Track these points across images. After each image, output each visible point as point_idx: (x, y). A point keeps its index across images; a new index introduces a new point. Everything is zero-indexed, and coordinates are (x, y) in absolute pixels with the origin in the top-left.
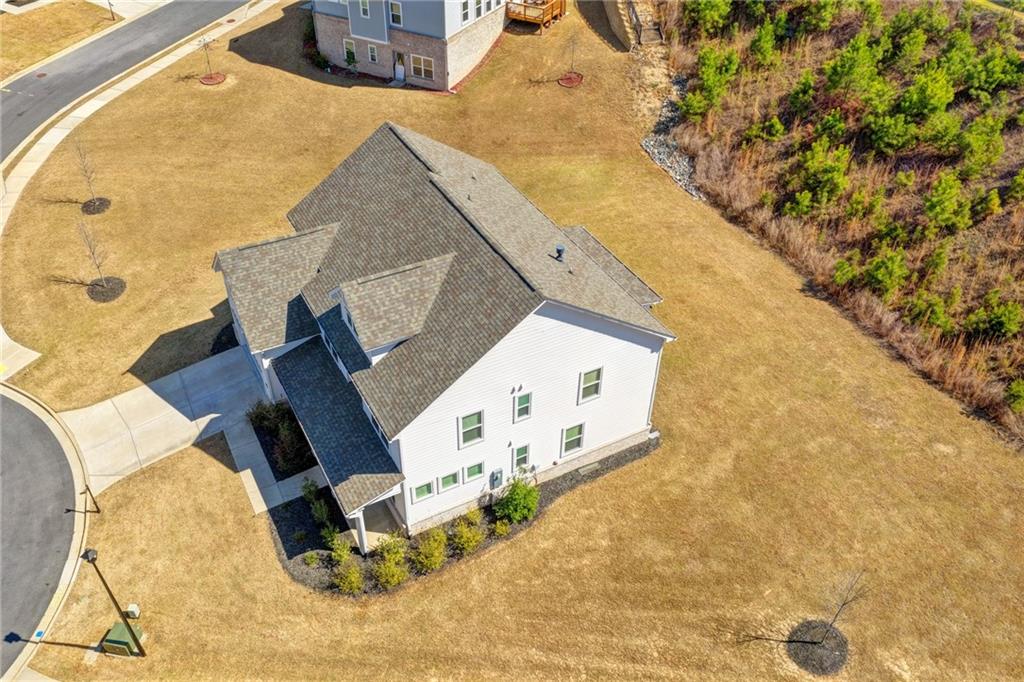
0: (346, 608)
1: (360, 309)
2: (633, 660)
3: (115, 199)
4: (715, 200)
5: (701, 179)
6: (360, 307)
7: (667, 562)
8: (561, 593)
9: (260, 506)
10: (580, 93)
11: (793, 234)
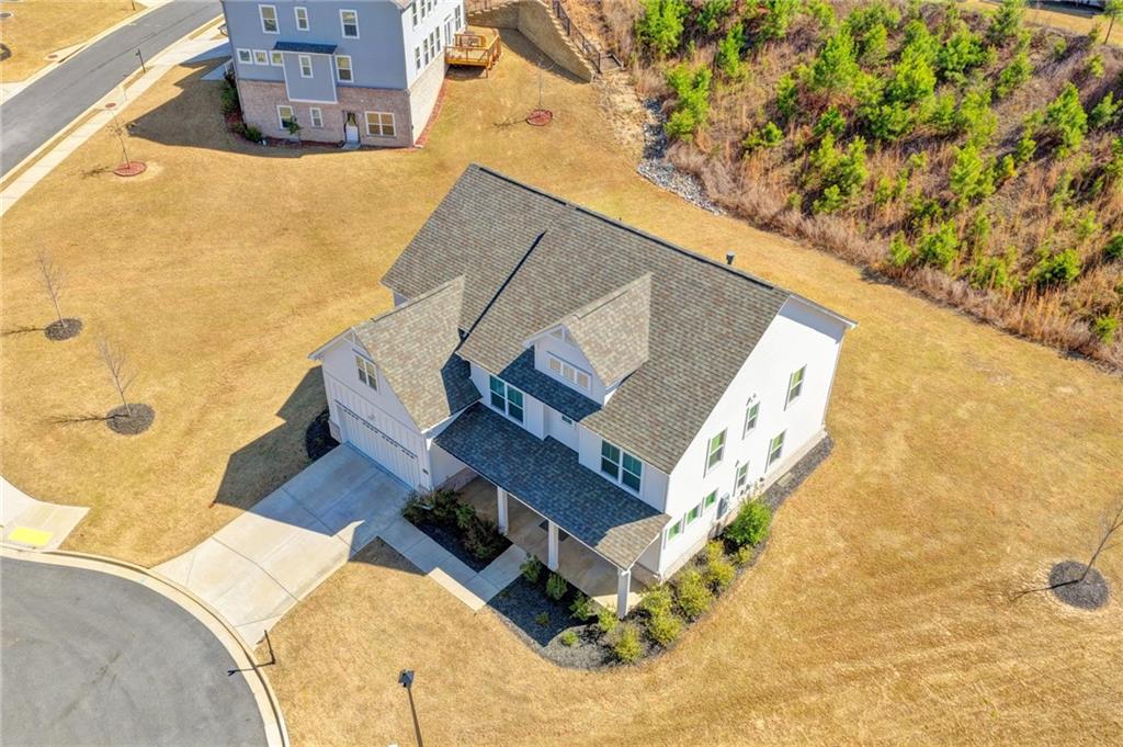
0: (630, 678)
1: (590, 345)
2: (932, 645)
3: (85, 318)
4: (737, 212)
5: (714, 195)
6: (588, 343)
7: (907, 546)
8: (831, 603)
9: (476, 603)
10: (555, 129)
11: (833, 229)
